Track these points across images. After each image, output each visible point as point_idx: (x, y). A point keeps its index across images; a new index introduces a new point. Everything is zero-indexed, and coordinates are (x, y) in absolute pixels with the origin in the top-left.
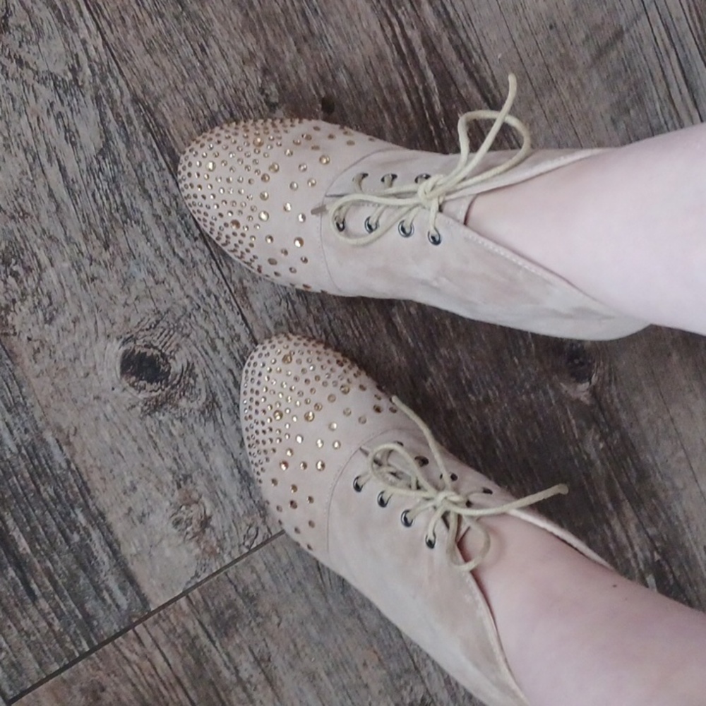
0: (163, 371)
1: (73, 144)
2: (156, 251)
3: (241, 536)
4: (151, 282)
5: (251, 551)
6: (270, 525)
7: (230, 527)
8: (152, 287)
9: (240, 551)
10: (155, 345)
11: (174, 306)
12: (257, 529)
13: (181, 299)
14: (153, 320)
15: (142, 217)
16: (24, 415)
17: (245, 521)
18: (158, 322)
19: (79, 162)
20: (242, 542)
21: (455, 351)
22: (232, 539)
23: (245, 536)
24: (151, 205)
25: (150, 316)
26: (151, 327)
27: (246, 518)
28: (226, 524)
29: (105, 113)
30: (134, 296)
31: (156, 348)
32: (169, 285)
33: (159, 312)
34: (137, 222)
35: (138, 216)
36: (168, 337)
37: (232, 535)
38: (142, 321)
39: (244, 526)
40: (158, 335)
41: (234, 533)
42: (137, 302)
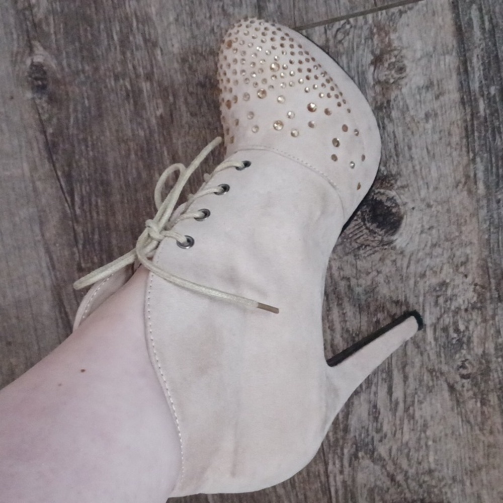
0: (367, 207)
1: (375, 406)
2: (341, 304)
3: (351, 36)
4: (353, 282)
5: (347, 17)
6: (324, 36)
7: (358, 48)
8: (354, 277)
9: (356, 21)
10: (367, 231)
11: (342, 256)
12: (335, 36)
13: (335, 259)
14: (361, 252)
15: (342, 333)
16: (495, 216)
17: (344, 48)
18: (359, 248)
19: (376, 393)
20: (352, 29)
21: (133, 130)
22: (360, 36)
23: (348, 34)
24: (332, 340)
25: (363, 255)
26: (366, 246)
27: (342, 50)
28: (361, 52)
29: (343, 418)
30: (371, 276)
31: (367, 228)
32: (340, 273)
33: (355, 256)
34: (348, 331)
35: (345, 336)
36: (354, 233)
37: (359, 40)
38: (371, 254)
39: (346, 44)
40: (362, 238)
41: (356, 40)
42: (370, 270)
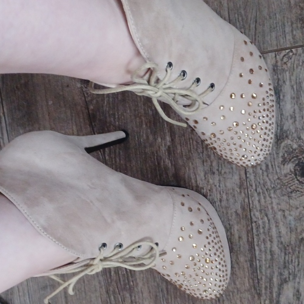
0: (299, 167)
1: (298, 291)
2: (278, 226)
3: (293, 60)
4: (287, 213)
5: (291, 48)
6: (274, 59)
7: (297, 67)
8: (287, 210)
9: (297, 50)
10: (297, 182)
11: (279, 196)
12: (282, 60)
13: (275, 198)
14: (293, 194)
15: (278, 244)
17: (287, 67)
18: (291, 192)
19: (299, 283)
20: (294, 56)
22: (299, 60)
23: (291, 59)
24: (271, 247)
25: (294, 197)
26: (296, 191)
27: (286, 69)
28: (299, 70)
29: (276, 296)
30: (299, 210)
31: (298, 180)
32: (278, 207)
33: (289, 197)
34: (282, 243)
35: (280, 246)
36: (289, 183)
37: (298, 62)
38: (299, 196)
39: (289, 65)
40: (294, 186)
41: (296, 62)
42: (298, 206)
